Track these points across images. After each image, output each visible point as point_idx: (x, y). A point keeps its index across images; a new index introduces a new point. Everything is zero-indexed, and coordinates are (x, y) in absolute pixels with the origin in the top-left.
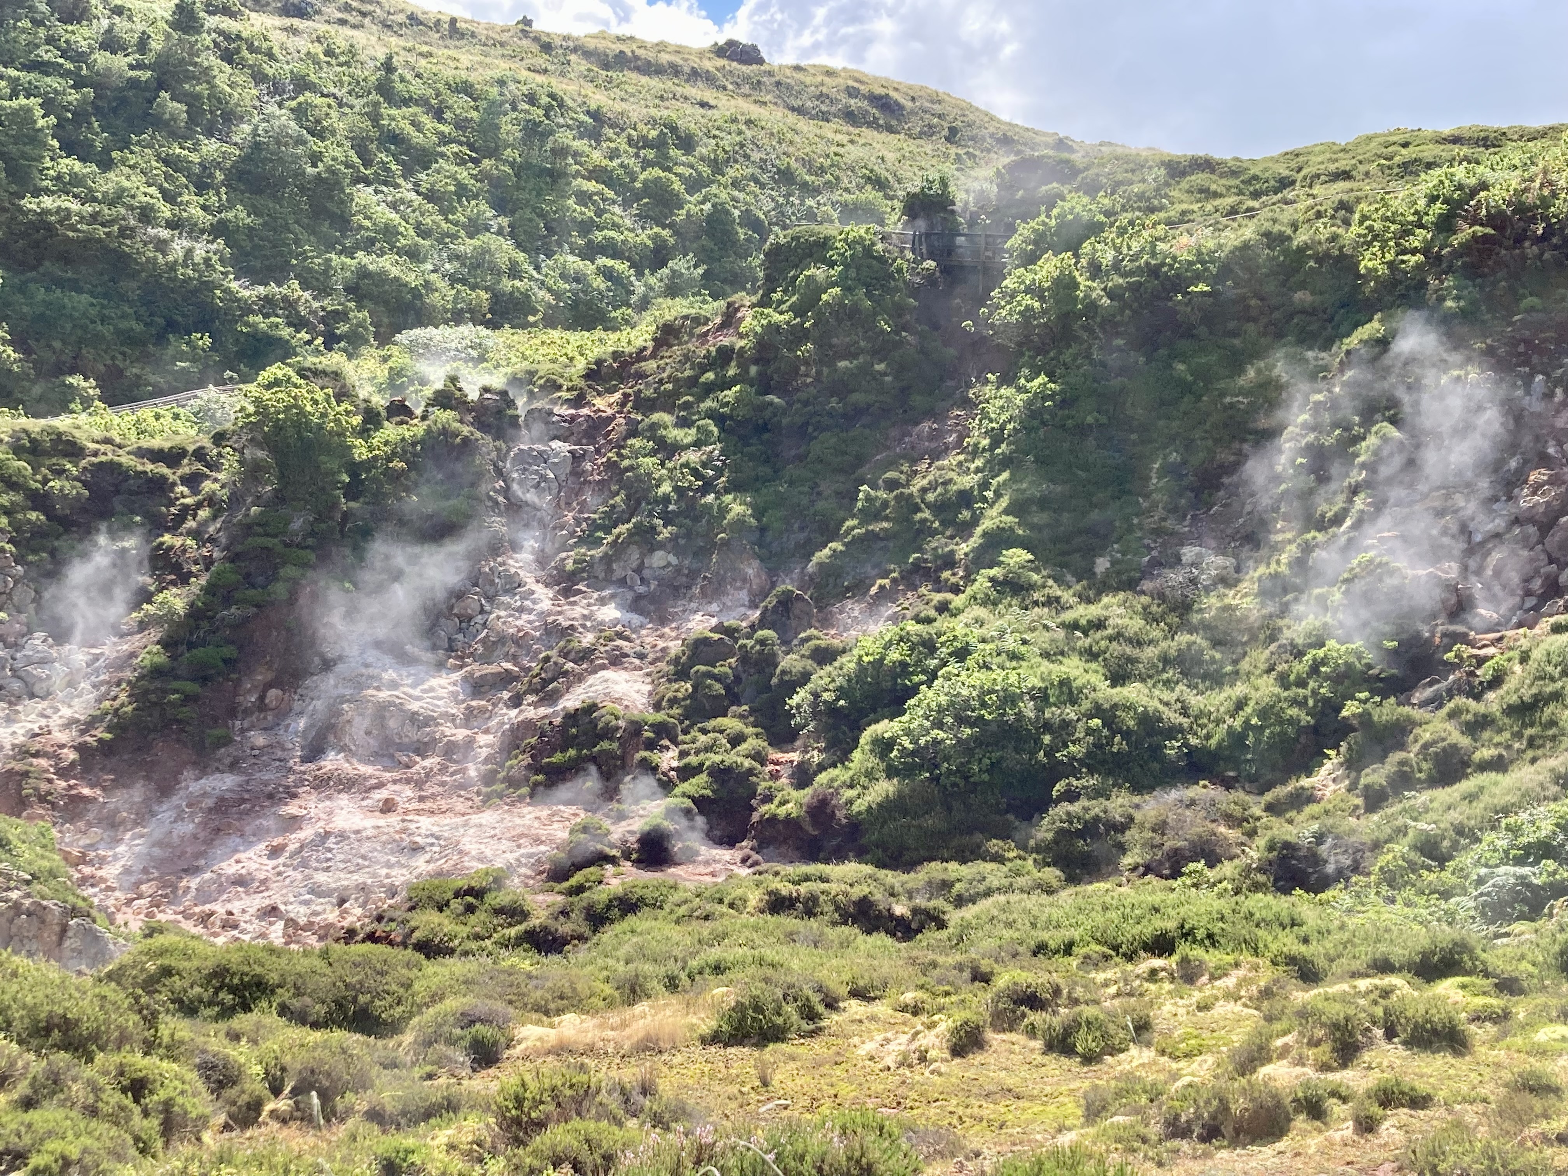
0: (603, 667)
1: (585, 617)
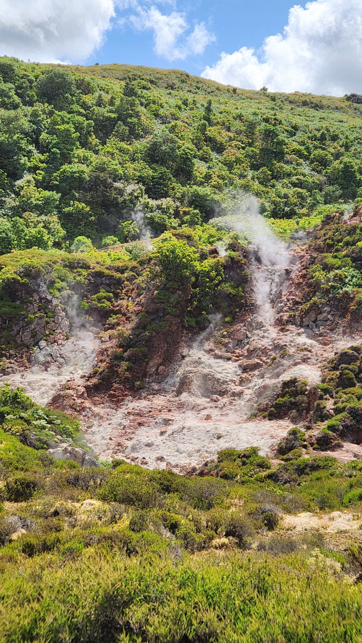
0: (299, 363)
1: (291, 342)
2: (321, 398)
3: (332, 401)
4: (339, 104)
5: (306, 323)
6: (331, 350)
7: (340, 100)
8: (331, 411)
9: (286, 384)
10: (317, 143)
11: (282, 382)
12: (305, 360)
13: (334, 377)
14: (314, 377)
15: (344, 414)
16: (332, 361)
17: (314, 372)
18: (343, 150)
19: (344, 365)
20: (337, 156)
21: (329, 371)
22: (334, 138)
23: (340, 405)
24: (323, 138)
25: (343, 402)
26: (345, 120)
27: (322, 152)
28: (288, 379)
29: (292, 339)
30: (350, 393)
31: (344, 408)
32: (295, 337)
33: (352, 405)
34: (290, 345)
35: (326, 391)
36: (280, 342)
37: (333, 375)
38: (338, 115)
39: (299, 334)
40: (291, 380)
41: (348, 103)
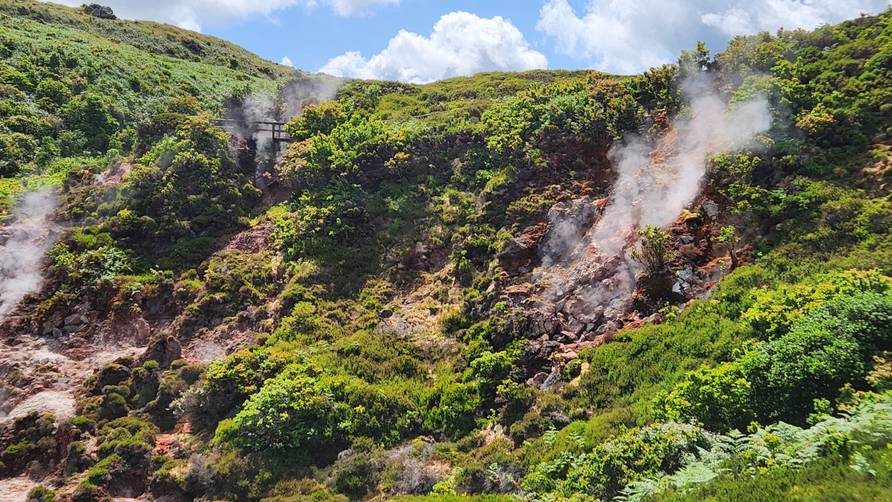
0: (40, 390)
1: (26, 359)
2: (77, 437)
3: (93, 440)
4: (73, 16)
5: (48, 329)
6: (87, 366)
7: (76, 11)
8: (94, 455)
9: (21, 423)
10: (45, 69)
11: (13, 421)
12: (48, 385)
13: (94, 404)
14: (64, 408)
15: (113, 457)
16: (91, 382)
17: (64, 401)
18: (85, 81)
19: (108, 387)
20: (77, 89)
21: (87, 396)
22: (72, 64)
23: (106, 444)
24: (54, 63)
25: (110, 440)
26: (85, 40)
27: (54, 82)
28: (24, 415)
29: (26, 355)
30: (119, 425)
31: (112, 448)
32: (31, 352)
33: (124, 442)
34: (25, 364)
35: (84, 427)
36: (8, 360)
37: (93, 402)
38: (73, 32)
39: (37, 347)
40: (28, 417)
41: (87, 17)
